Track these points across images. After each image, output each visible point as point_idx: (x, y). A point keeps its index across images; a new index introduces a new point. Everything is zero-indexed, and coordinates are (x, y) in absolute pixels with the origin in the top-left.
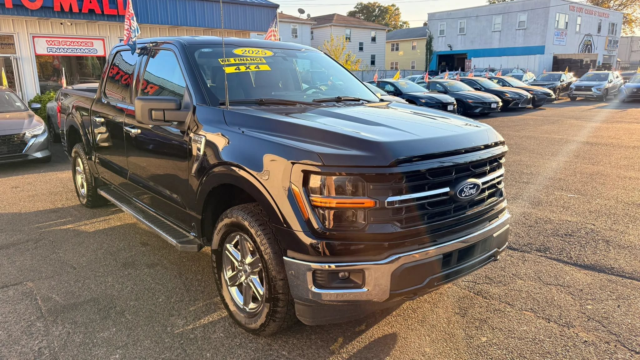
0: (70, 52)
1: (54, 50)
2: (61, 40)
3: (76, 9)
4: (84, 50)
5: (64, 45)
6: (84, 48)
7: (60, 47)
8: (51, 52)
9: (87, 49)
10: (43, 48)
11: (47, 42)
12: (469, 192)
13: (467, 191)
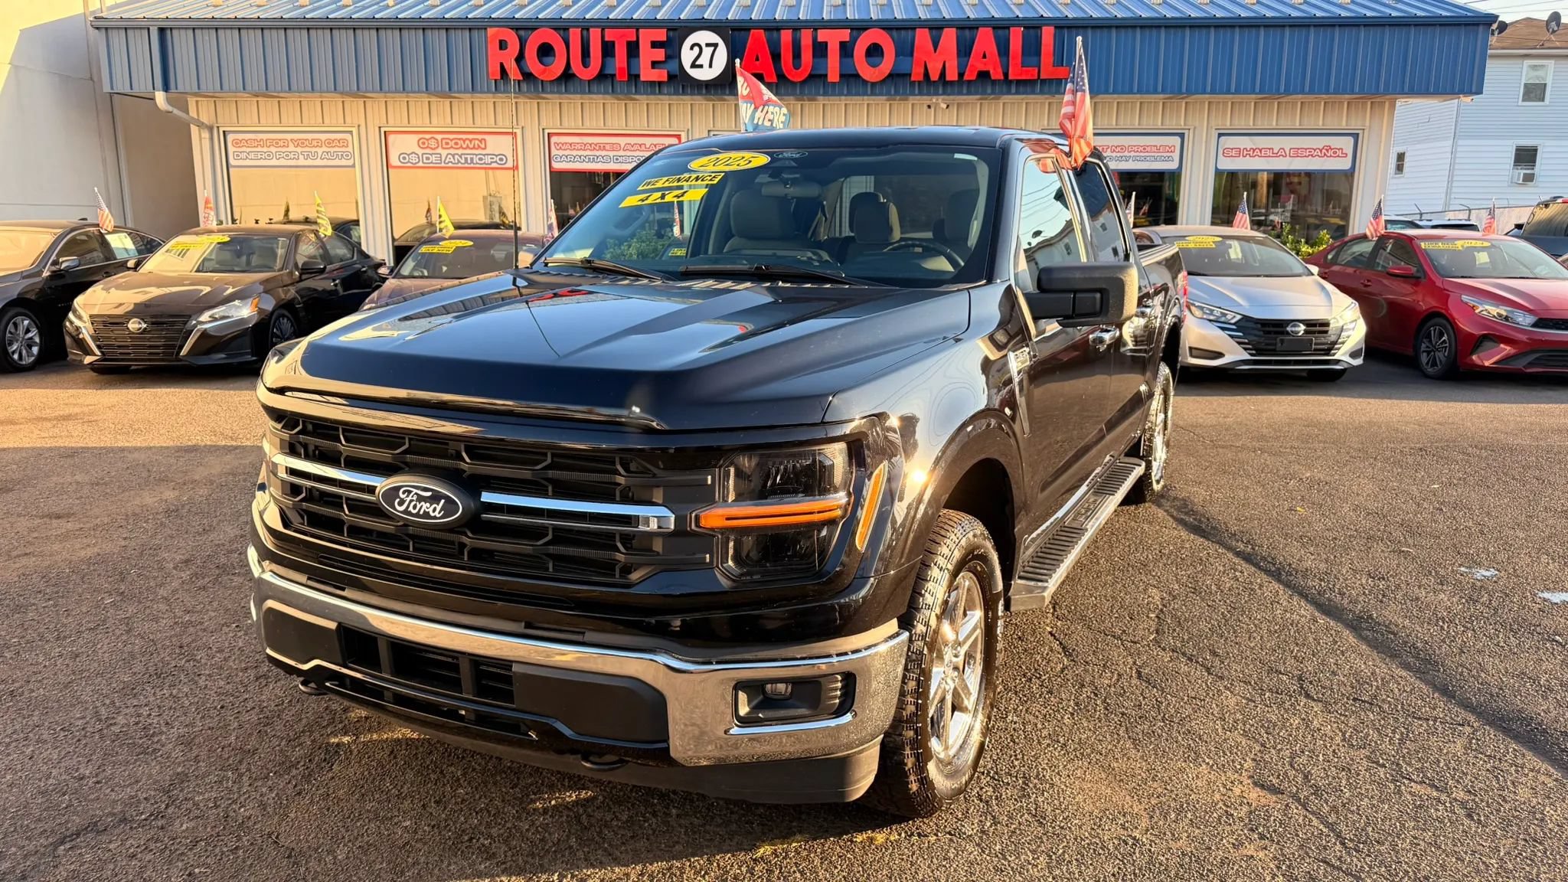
3: (953, 75)
12: (418, 506)
13: (411, 501)
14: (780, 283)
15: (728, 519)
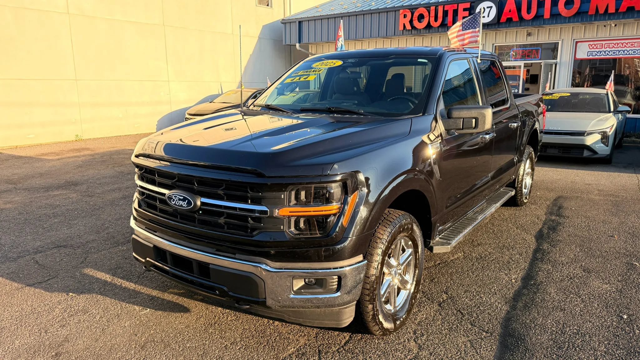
0: (611, 55)
1: (594, 54)
2: (604, 43)
3: (612, 10)
4: (628, 52)
5: (606, 48)
6: (628, 49)
7: (601, 50)
8: (591, 56)
9: (632, 50)
10: (583, 53)
11: (590, 45)
12: (179, 202)
13: (177, 200)
14: (335, 115)
15: (290, 212)
